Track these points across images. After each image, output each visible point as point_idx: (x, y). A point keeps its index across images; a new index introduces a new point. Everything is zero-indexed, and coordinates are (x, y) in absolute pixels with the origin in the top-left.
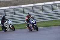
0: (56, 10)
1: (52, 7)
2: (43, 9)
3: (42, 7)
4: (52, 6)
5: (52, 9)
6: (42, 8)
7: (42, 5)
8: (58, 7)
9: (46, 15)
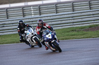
0: (30, 17)
1: (23, 12)
2: (7, 15)
3: (7, 11)
4: (23, 10)
5: (24, 14)
6: (7, 13)
7: (7, 9)
8: (32, 12)
9: (13, 24)
